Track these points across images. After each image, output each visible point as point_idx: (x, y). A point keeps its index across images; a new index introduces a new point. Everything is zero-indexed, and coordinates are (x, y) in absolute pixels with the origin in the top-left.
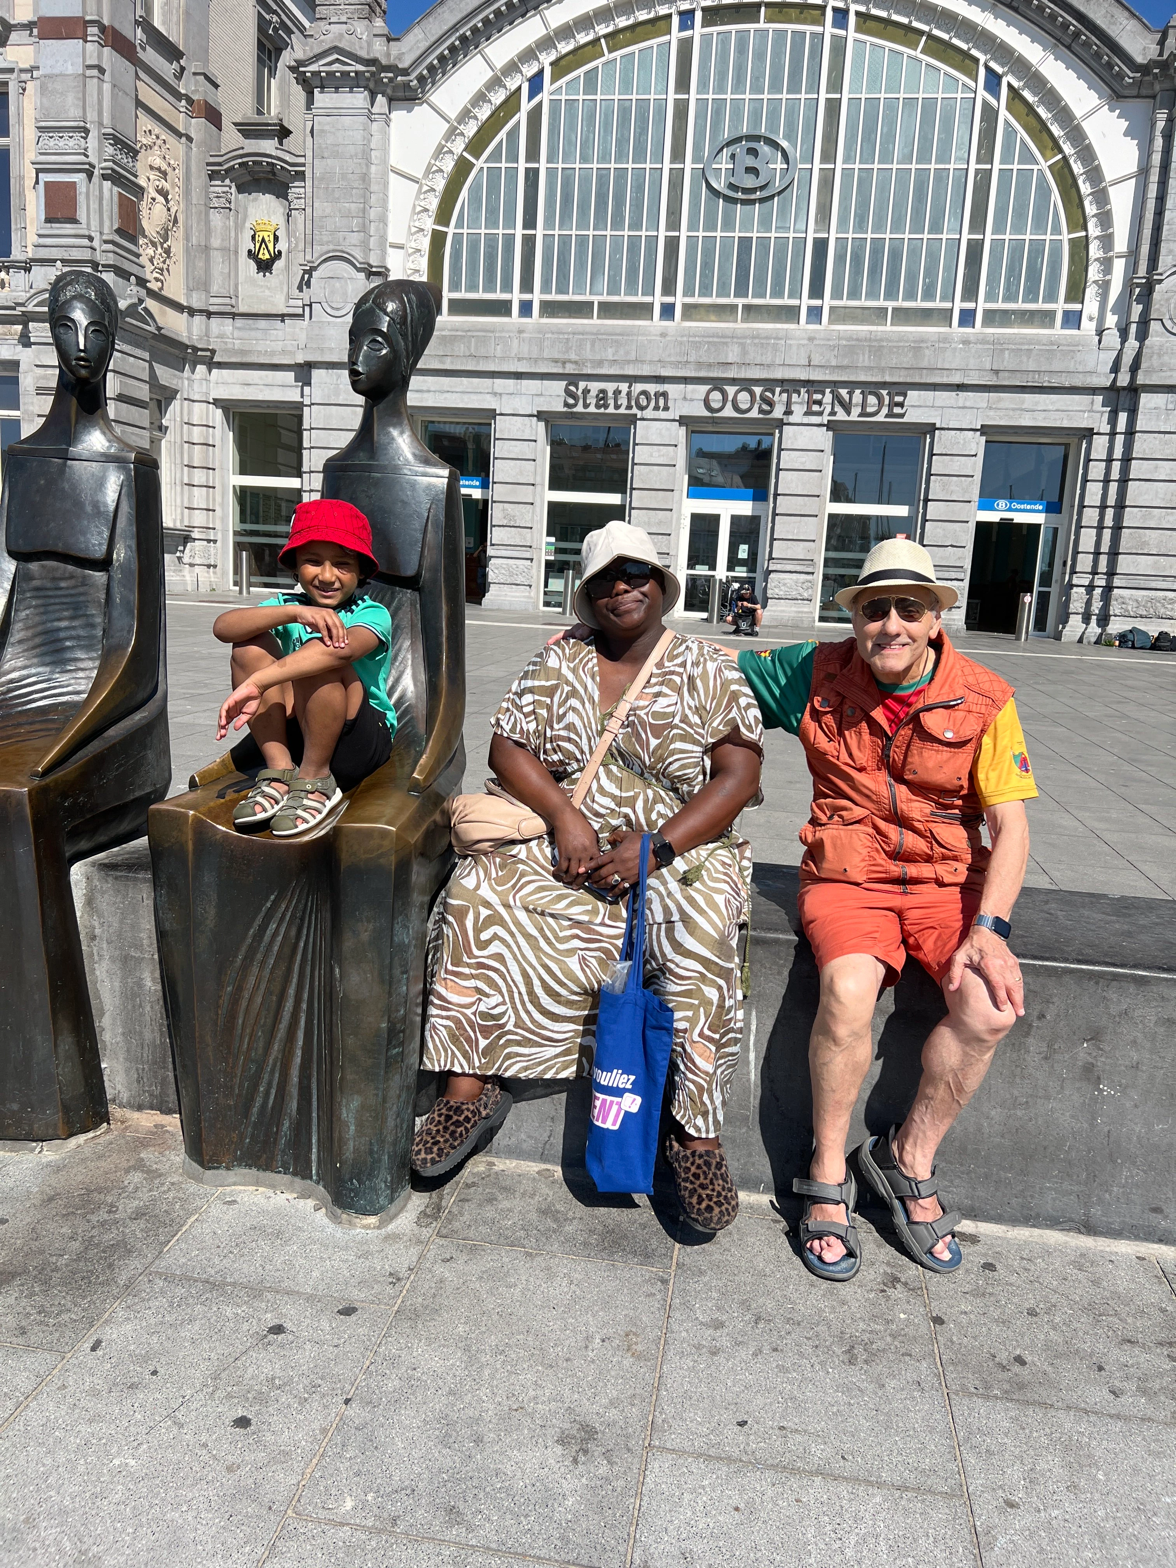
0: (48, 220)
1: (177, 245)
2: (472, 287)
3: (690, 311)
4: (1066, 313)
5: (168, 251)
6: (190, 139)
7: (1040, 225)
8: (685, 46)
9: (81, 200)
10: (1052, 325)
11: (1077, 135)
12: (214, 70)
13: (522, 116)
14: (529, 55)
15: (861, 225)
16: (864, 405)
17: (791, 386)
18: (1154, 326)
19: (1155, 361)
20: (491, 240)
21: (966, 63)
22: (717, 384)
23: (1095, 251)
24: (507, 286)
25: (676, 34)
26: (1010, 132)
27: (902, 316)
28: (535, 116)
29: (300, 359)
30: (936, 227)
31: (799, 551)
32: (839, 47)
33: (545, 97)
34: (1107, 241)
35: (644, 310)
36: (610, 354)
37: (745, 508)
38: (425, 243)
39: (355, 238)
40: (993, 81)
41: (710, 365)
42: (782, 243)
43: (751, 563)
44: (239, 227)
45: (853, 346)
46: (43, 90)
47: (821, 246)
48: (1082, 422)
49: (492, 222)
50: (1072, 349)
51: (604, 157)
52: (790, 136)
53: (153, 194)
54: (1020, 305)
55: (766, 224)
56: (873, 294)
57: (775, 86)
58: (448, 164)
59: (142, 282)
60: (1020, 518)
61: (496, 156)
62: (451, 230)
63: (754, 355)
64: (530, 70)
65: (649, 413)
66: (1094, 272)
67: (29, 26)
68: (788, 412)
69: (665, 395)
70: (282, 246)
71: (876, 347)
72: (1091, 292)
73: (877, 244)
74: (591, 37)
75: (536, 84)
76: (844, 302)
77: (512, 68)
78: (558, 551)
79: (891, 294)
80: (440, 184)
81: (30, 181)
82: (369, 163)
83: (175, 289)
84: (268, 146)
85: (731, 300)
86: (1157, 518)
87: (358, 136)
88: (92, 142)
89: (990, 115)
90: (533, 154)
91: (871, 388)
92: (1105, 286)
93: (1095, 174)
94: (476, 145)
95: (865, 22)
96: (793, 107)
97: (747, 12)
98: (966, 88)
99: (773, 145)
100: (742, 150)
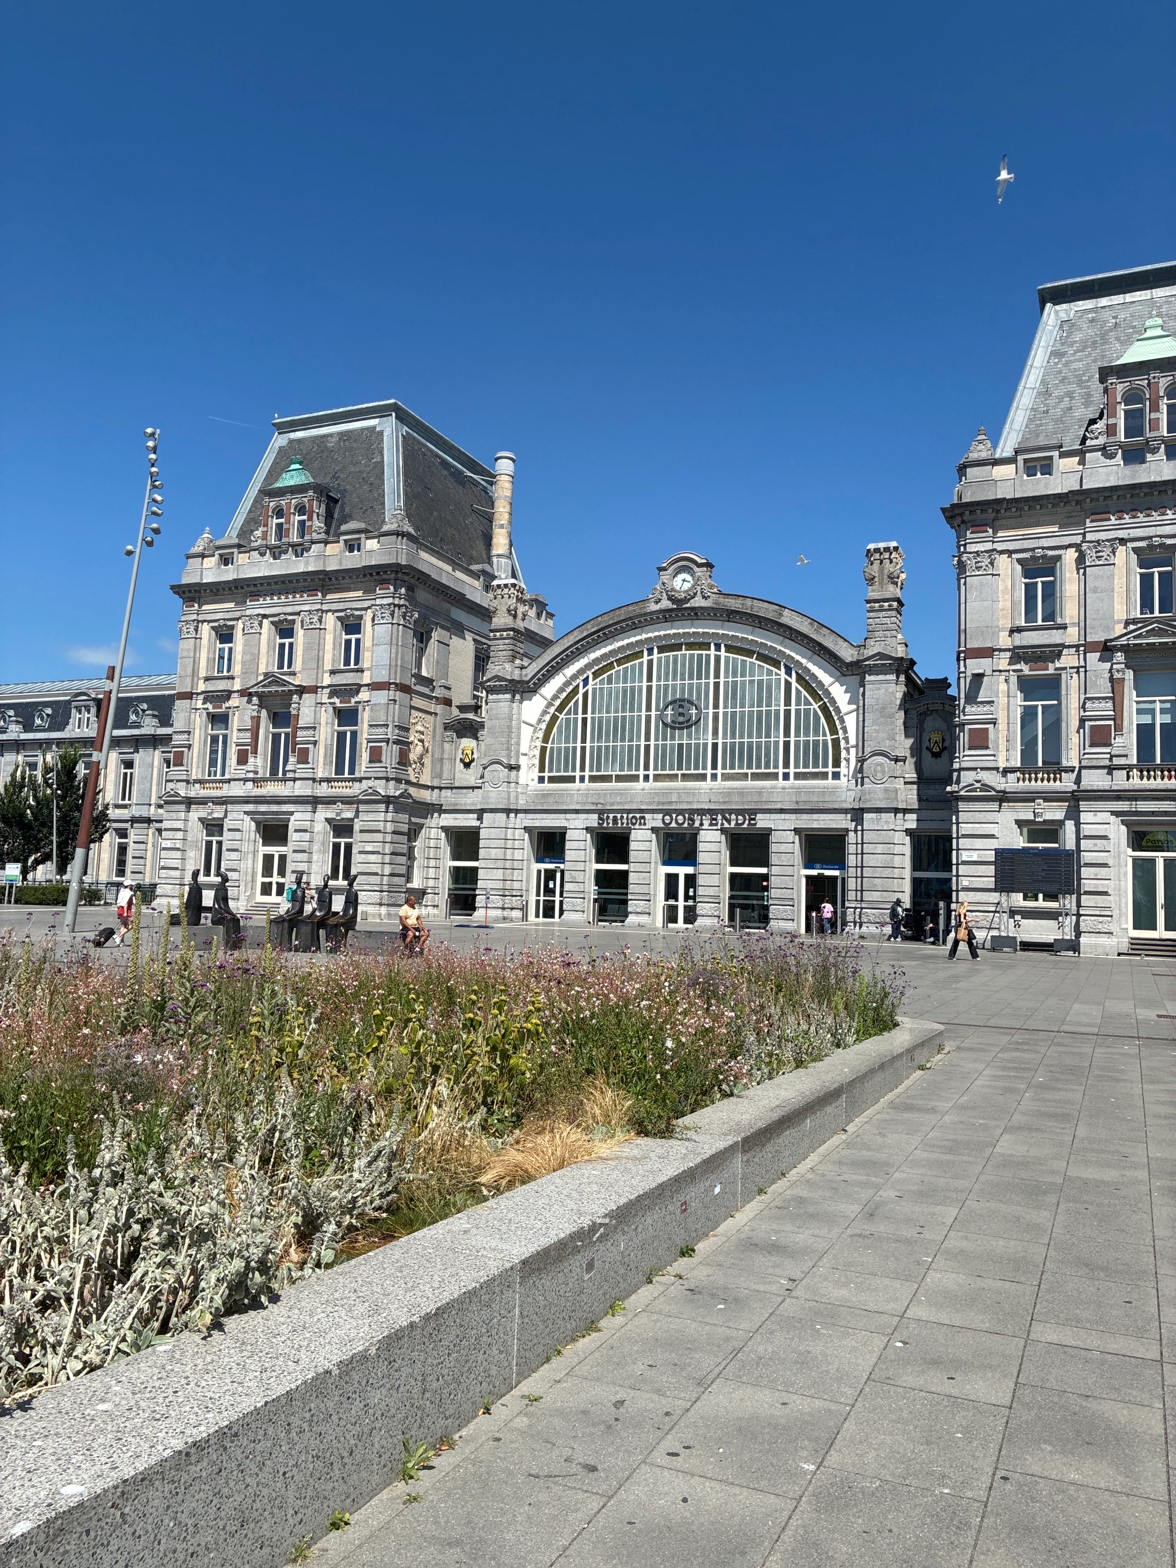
0: (370, 762)
1: (427, 761)
2: (558, 770)
3: (657, 778)
4: (833, 773)
5: (423, 765)
6: (436, 714)
7: (816, 733)
8: (650, 663)
9: (384, 752)
10: (827, 779)
11: (827, 693)
12: (450, 682)
13: (580, 696)
14: (581, 671)
15: (733, 736)
16: (737, 820)
17: (702, 812)
18: (866, 780)
19: (868, 797)
20: (567, 749)
21: (776, 664)
22: (667, 812)
23: (843, 744)
24: (574, 770)
25: (646, 658)
26: (798, 692)
27: (756, 777)
28: (585, 695)
29: (479, 807)
30: (768, 735)
31: (711, 891)
32: (718, 659)
33: (590, 687)
34: (847, 740)
35: (635, 778)
36: (618, 799)
37: (690, 870)
38: (537, 752)
39: (504, 753)
40: (788, 672)
41: (663, 804)
42: (697, 745)
43: (694, 898)
44: (456, 749)
45: (730, 793)
46: (372, 710)
47: (715, 746)
48: (843, 825)
49: (567, 741)
50: (834, 791)
51: (616, 711)
52: (698, 699)
53: (416, 742)
54: (811, 770)
55: (689, 736)
56: (741, 767)
57: (691, 677)
58: (547, 718)
59: (408, 782)
60: (828, 873)
61: (569, 713)
62: (549, 746)
63: (684, 798)
64: (583, 677)
65: (637, 826)
66: (844, 754)
67: (368, 685)
68: (702, 824)
69: (643, 818)
70: (475, 756)
71: (741, 793)
72: (843, 763)
73: (742, 744)
74: (609, 661)
75: (586, 682)
76: (728, 771)
77: (574, 677)
78: (599, 893)
79: (750, 767)
80: (544, 726)
81: (364, 745)
82: (511, 720)
83: (426, 780)
84: (471, 716)
85: (676, 772)
86: (878, 872)
87: (506, 710)
88: (390, 729)
89: (788, 685)
90: (585, 711)
91: (739, 812)
92: (848, 760)
93: (837, 709)
94: (560, 709)
95: (729, 648)
96: (699, 686)
97: (677, 647)
98: (777, 674)
99: (691, 703)
100: (677, 706)
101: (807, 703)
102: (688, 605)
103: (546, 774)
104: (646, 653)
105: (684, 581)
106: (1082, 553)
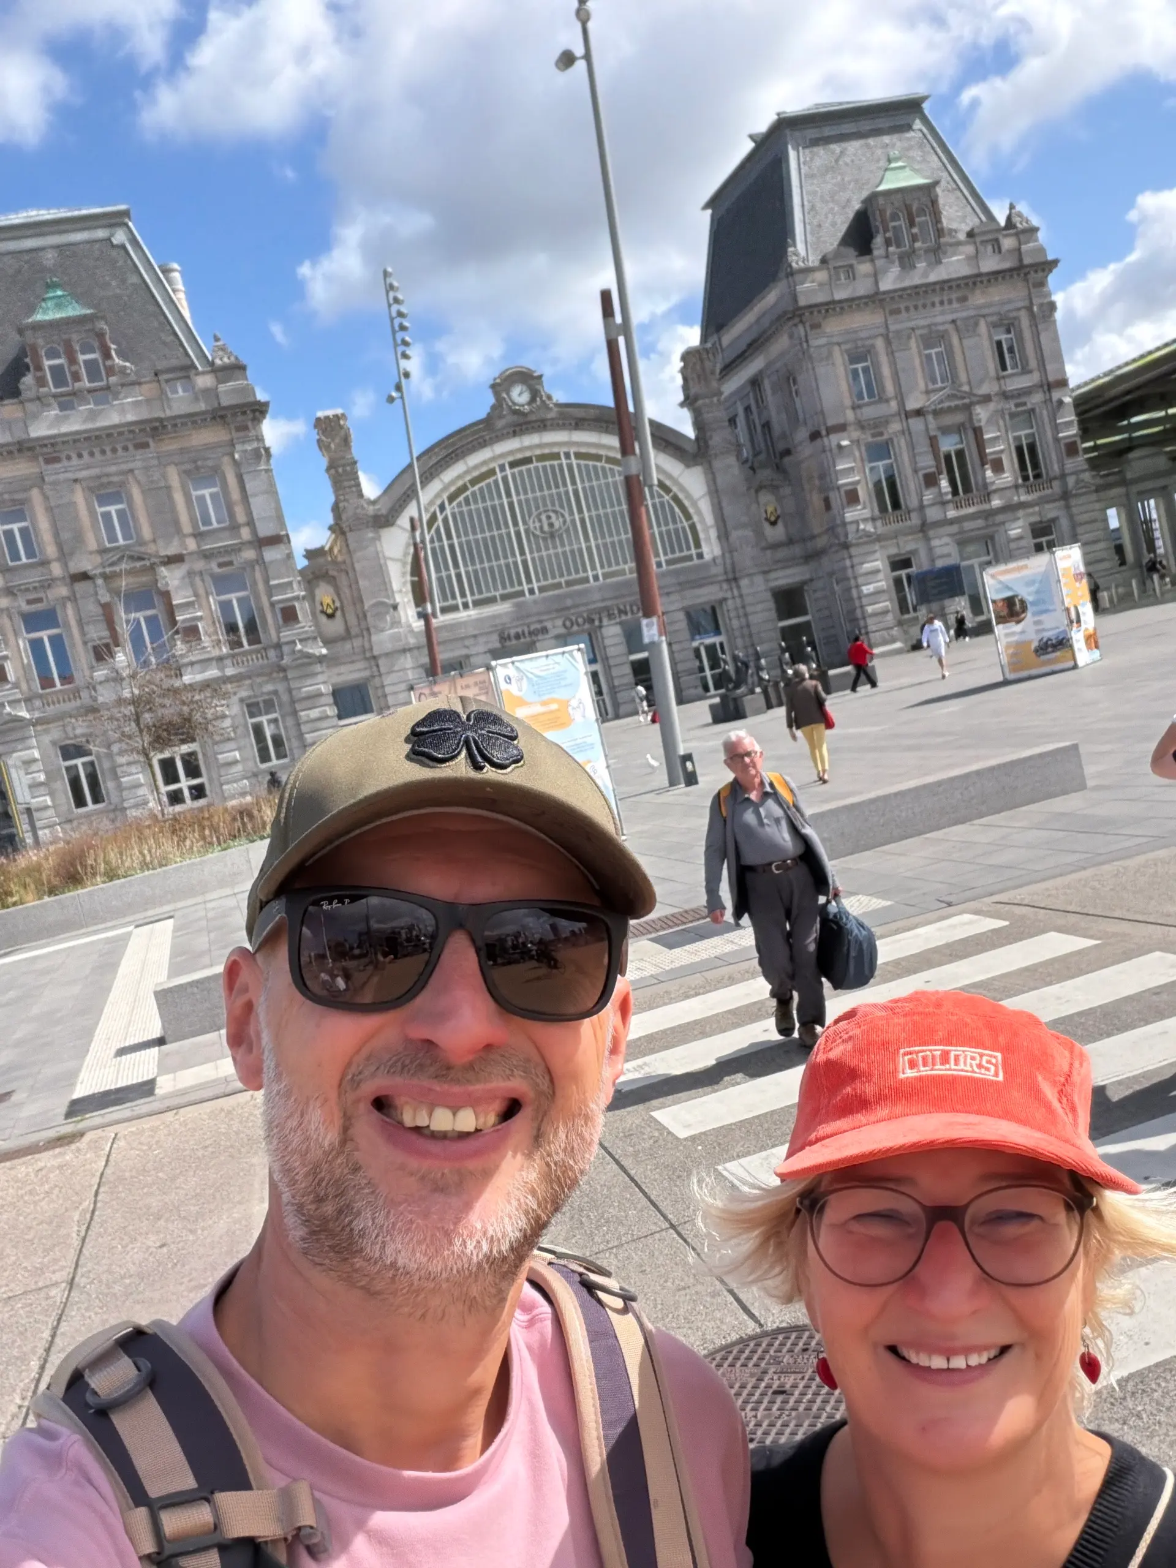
0: (285, 624)
3: (541, 589)
4: (697, 554)
7: (674, 522)
8: (505, 479)
10: (693, 560)
11: (677, 483)
13: (440, 522)
14: (438, 495)
15: (603, 537)
16: (632, 610)
17: (599, 611)
19: (740, 567)
22: (567, 617)
23: (699, 527)
24: (454, 597)
25: (499, 475)
28: (445, 521)
32: (570, 467)
33: (448, 512)
34: (703, 521)
35: (521, 593)
38: (410, 587)
41: (561, 610)
42: (573, 552)
44: (313, 601)
45: (618, 588)
47: (589, 549)
49: (438, 571)
50: (705, 568)
51: (483, 532)
52: (562, 507)
54: (678, 554)
57: (549, 488)
58: (411, 551)
60: (706, 641)
61: (432, 541)
63: (578, 601)
64: (439, 502)
65: (540, 638)
66: (702, 536)
68: (601, 621)
69: (545, 628)
71: (628, 585)
72: (703, 543)
74: (462, 483)
75: (442, 508)
76: (606, 569)
77: (430, 503)
79: (625, 562)
82: (378, 559)
84: (323, 562)
85: (558, 580)
86: (763, 627)
87: (372, 549)
90: (449, 537)
91: (632, 603)
92: (708, 539)
93: (688, 496)
95: (578, 456)
96: (559, 495)
97: (527, 460)
99: (556, 512)
100: (543, 517)
101: (660, 496)
102: (533, 418)
104: (498, 470)
105: (520, 395)
106: (888, 342)
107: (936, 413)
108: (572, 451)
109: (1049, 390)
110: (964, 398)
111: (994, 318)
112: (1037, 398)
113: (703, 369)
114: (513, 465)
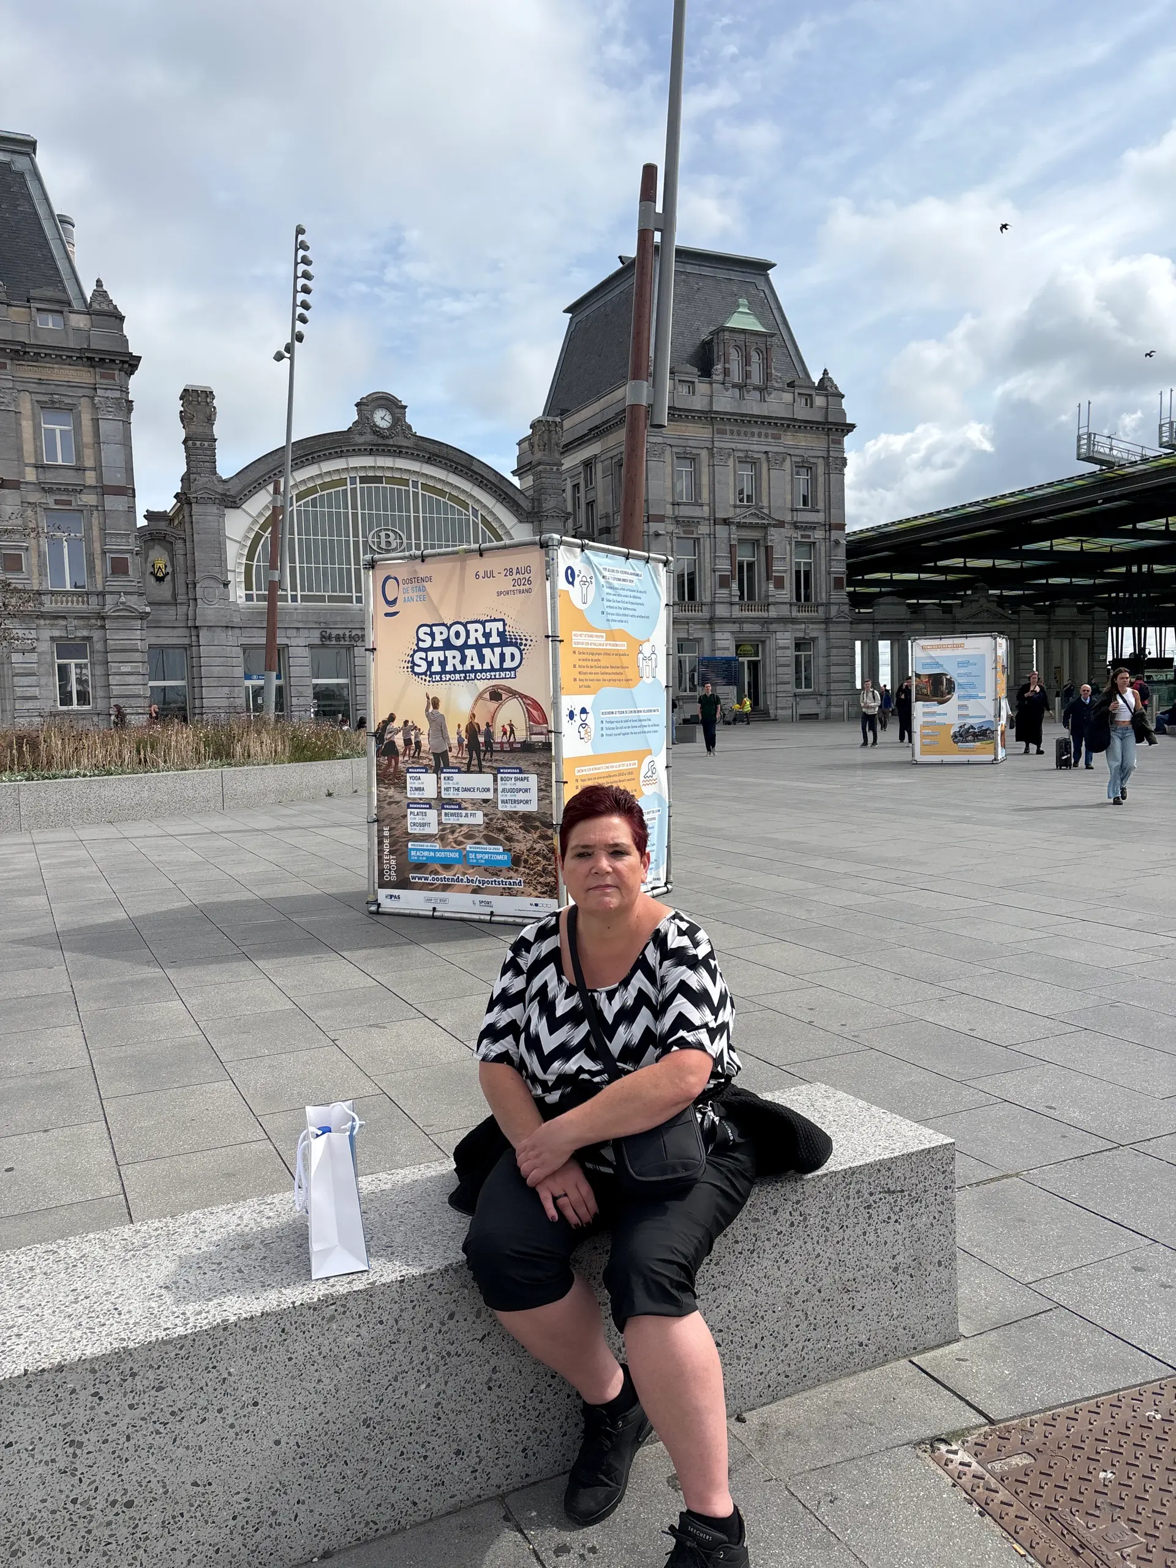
0: (113, 574)
8: (354, 491)
9: (130, 565)
21: (464, 505)
24: (285, 588)
25: (349, 487)
26: (484, 531)
28: (290, 516)
32: (416, 496)
33: (295, 508)
35: (349, 599)
36: (338, 619)
38: (244, 569)
39: (216, 569)
40: (475, 512)
44: (146, 561)
46: (107, 516)
51: (323, 535)
52: (402, 529)
57: (393, 509)
58: (252, 535)
62: (254, 564)
65: (359, 643)
67: (94, 487)
69: (364, 636)
74: (313, 485)
75: (290, 503)
80: (248, 543)
81: (98, 556)
84: (164, 526)
87: (216, 525)
88: (132, 540)
89: (476, 525)
94: (264, 528)
95: (425, 487)
96: (401, 518)
97: (378, 479)
98: (465, 515)
99: (395, 532)
100: (383, 534)
102: (391, 442)
103: (254, 592)
104: (348, 481)
105: (383, 418)
106: (712, 455)
107: (740, 526)
108: (421, 480)
109: (830, 530)
110: (764, 519)
111: (798, 459)
112: (819, 534)
113: (550, 439)
114: (364, 480)
